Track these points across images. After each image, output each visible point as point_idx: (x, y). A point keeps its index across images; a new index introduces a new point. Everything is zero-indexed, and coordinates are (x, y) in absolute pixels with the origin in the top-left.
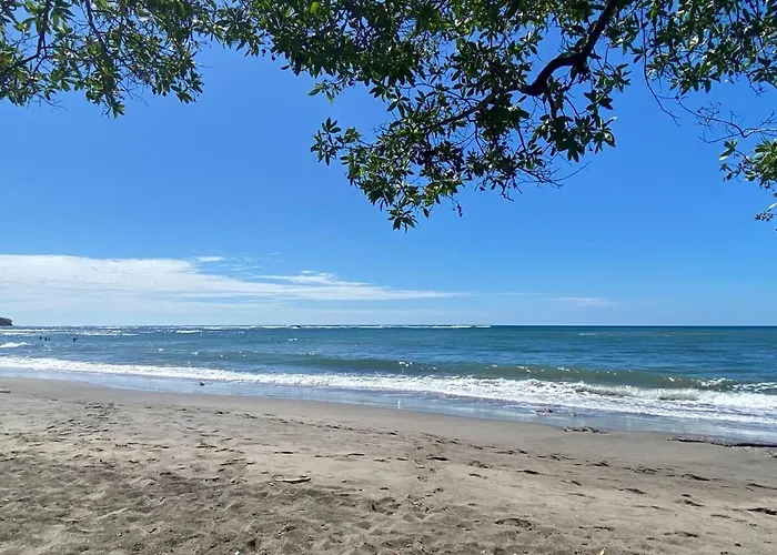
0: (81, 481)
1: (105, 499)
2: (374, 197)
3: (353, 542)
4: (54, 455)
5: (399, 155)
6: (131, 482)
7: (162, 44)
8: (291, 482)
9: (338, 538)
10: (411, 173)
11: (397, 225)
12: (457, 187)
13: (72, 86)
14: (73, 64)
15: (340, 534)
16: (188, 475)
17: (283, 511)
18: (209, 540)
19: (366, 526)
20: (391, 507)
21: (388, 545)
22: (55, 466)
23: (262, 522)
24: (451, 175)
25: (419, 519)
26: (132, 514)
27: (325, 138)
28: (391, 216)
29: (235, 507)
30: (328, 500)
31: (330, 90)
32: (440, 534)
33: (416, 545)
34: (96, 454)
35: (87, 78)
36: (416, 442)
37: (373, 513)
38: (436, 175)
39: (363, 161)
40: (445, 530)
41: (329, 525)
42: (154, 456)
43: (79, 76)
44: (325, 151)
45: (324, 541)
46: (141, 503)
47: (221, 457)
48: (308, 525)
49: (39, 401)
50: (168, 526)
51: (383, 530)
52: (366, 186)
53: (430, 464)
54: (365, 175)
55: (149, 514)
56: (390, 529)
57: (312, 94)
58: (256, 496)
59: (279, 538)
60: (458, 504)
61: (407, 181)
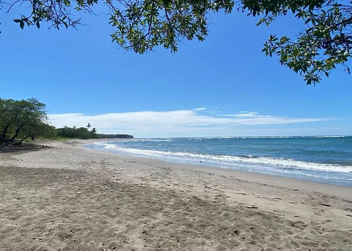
0: (165, 197)
1: (174, 204)
2: (296, 70)
3: (285, 239)
4: (154, 186)
5: (310, 46)
6: (182, 199)
7: (192, 17)
8: (248, 208)
9: (277, 236)
10: (317, 54)
11: (309, 83)
12: (348, 58)
13: (159, 43)
14: (159, 34)
15: (278, 235)
16: (203, 199)
17: (247, 220)
18: (218, 228)
19: (291, 233)
20: (302, 226)
21: (304, 243)
22: (155, 190)
23: (239, 223)
24: (343, 52)
25: (320, 235)
26: (186, 212)
27: (269, 44)
28: (305, 78)
29: (226, 215)
30: (268, 218)
31: (267, 21)
32: (333, 243)
33: (320, 246)
34: (168, 187)
35: (164, 39)
36: (310, 196)
37: (293, 227)
38: (334, 53)
39: (289, 52)
40: (337, 242)
41: (271, 229)
42: (188, 189)
43: (161, 39)
44: (269, 51)
45: (271, 237)
46: (188, 208)
47: (215, 193)
48: (261, 228)
49: (145, 166)
50: (200, 219)
51: (300, 236)
52: (291, 65)
53: (321, 207)
54: (289, 60)
55: (192, 213)
56: (304, 236)
57: (258, 25)
58: (233, 211)
59: (248, 232)
60: (342, 229)
61: (316, 59)
